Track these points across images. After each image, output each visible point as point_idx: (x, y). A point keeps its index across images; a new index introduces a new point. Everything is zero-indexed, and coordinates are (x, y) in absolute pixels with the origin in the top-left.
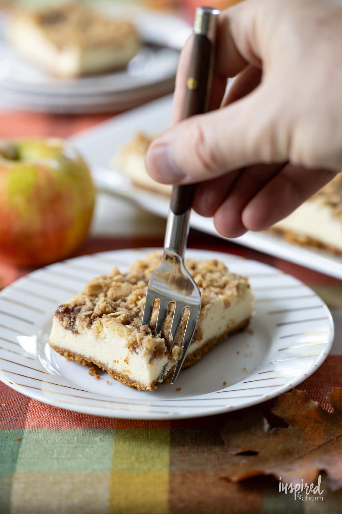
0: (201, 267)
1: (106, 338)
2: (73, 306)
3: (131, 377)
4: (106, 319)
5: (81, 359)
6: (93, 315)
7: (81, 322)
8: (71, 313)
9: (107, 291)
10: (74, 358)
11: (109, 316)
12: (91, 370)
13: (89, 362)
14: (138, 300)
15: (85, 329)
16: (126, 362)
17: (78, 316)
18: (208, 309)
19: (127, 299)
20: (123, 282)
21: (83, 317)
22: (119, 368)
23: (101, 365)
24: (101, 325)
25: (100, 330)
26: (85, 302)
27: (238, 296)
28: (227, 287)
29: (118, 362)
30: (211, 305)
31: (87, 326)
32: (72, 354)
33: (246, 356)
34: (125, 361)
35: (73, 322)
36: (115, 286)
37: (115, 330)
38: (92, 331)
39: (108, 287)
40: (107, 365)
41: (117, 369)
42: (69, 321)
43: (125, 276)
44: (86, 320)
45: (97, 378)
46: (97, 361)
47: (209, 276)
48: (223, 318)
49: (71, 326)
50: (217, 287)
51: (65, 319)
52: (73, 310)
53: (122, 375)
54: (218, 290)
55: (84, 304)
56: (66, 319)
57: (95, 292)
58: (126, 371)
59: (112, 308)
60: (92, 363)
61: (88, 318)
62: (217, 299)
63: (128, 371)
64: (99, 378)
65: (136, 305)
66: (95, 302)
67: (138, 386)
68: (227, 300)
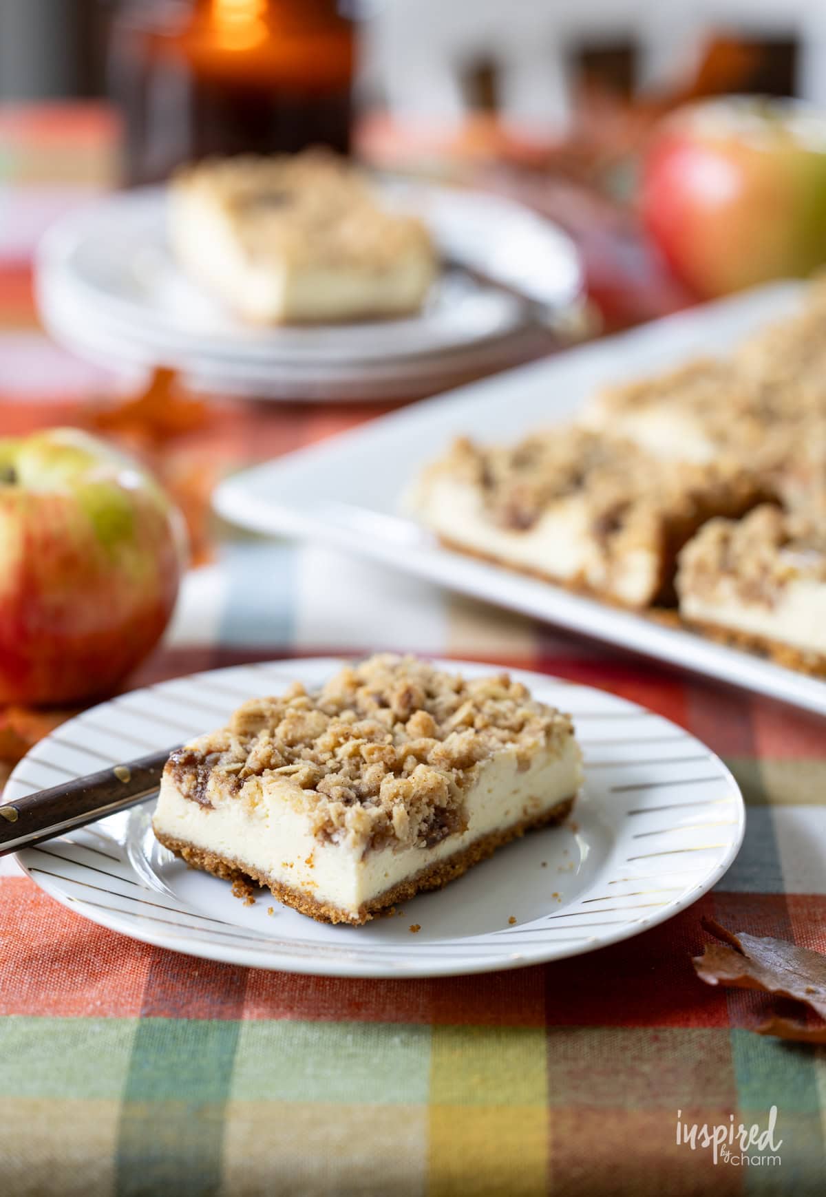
0: (473, 690)
1: (267, 816)
2: (203, 752)
3: (319, 895)
4: (270, 778)
5: (217, 861)
6: (243, 770)
7: (217, 784)
8: (199, 767)
9: (277, 726)
10: (203, 861)
11: (277, 773)
12: (236, 886)
13: (233, 867)
14: (339, 744)
15: (225, 799)
16: (310, 865)
17: (214, 772)
18: (482, 769)
19: (316, 744)
20: (310, 710)
21: (223, 773)
22: (294, 878)
23: (257, 874)
24: (259, 791)
25: (256, 801)
26: (230, 746)
27: (549, 748)
28: (526, 729)
29: (291, 866)
30: (490, 760)
31: (231, 793)
32: (198, 852)
33: (560, 870)
34: (306, 862)
35: (202, 783)
36: (292, 717)
37: (286, 798)
38: (240, 802)
39: (278, 718)
40: (270, 872)
41: (288, 881)
42: (195, 782)
43: (315, 700)
44: (228, 781)
45: (249, 902)
46: (249, 866)
47: (489, 707)
48: (515, 792)
49: (197, 792)
50: (504, 728)
51: (185, 777)
52: (202, 761)
53: (299, 892)
54: (505, 734)
55: (227, 750)
56: (187, 777)
57: (251, 728)
58: (308, 883)
59: (283, 759)
60: (238, 871)
61: (234, 776)
62: (503, 751)
63: (313, 883)
64: (252, 902)
65: (334, 756)
66: (249, 747)
67: (332, 915)
68: (524, 754)
